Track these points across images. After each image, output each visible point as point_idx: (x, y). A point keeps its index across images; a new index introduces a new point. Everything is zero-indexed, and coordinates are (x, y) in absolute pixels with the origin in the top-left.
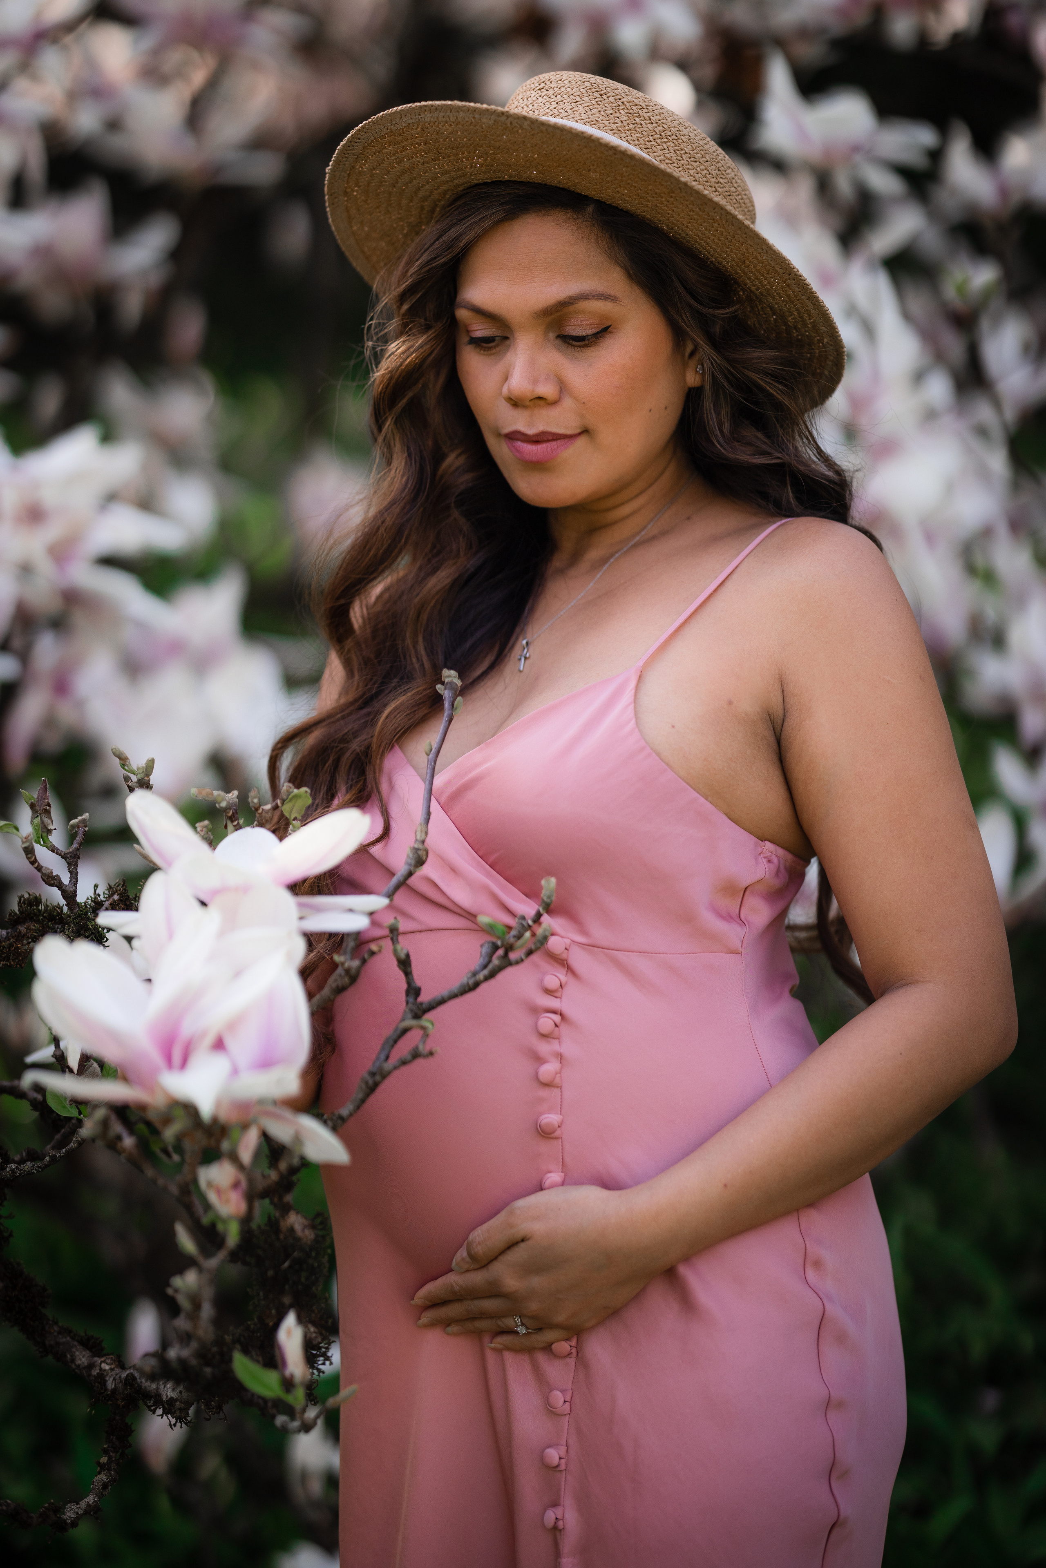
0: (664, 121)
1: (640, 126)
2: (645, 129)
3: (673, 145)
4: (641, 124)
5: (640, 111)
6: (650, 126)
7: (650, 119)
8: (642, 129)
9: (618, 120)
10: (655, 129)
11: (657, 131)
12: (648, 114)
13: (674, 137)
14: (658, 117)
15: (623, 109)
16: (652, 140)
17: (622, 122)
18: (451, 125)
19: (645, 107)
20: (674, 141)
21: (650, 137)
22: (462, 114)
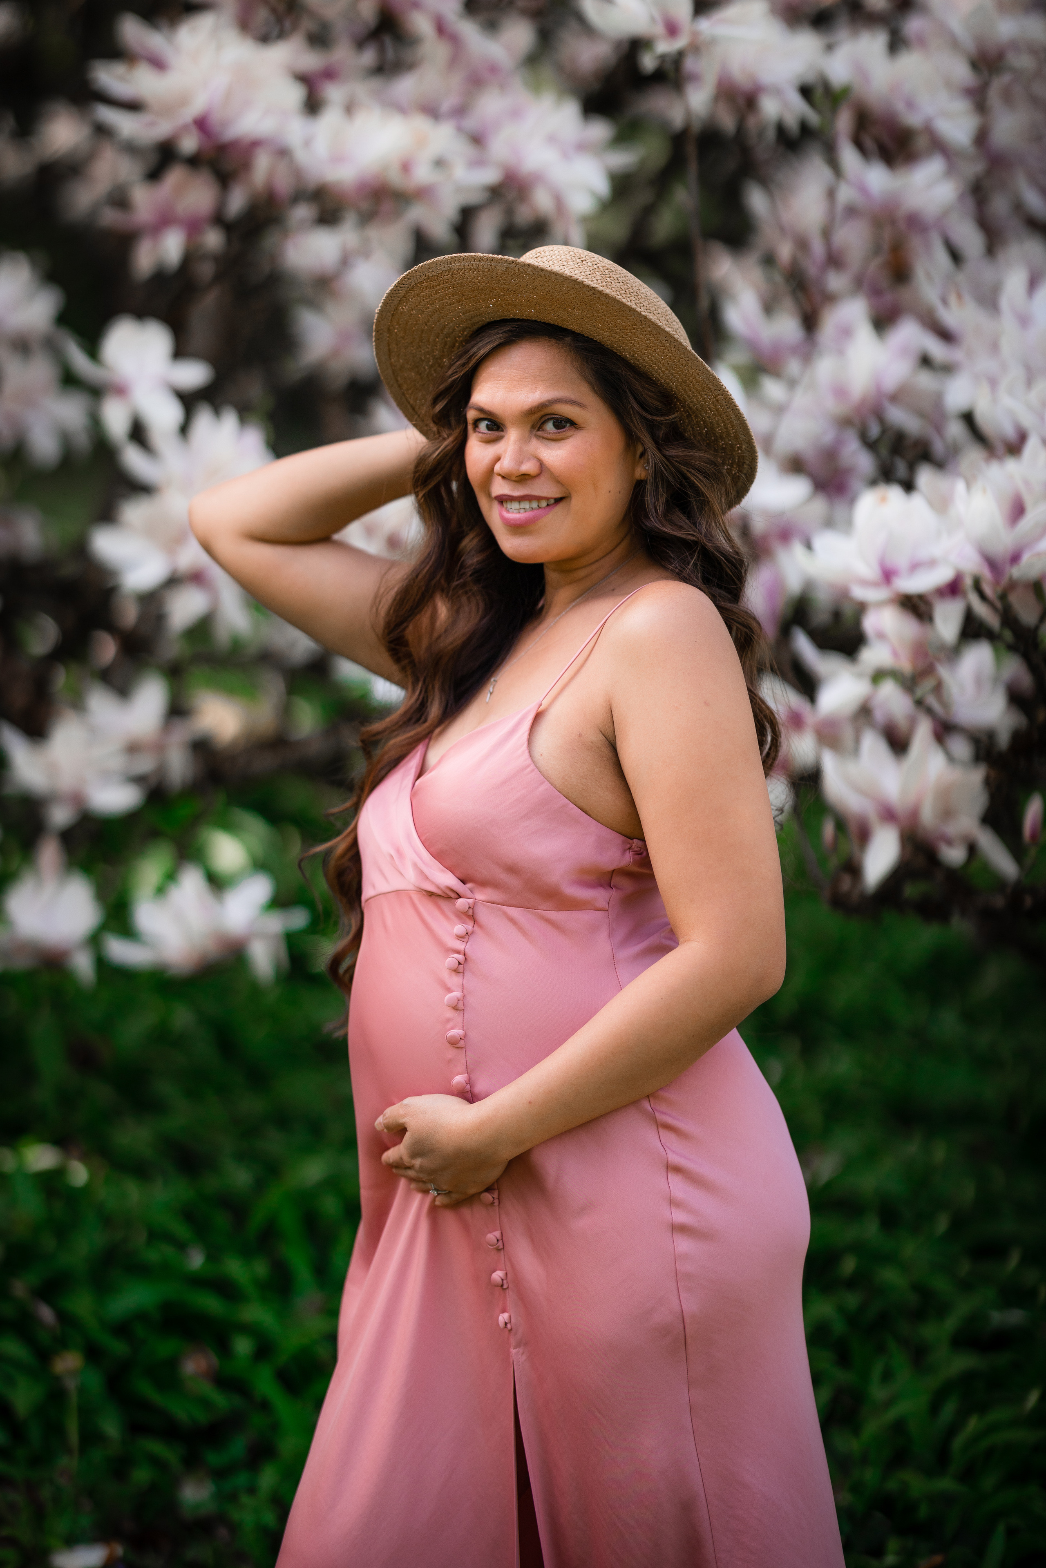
0: (628, 282)
1: (610, 284)
2: (614, 286)
3: (634, 299)
4: (611, 282)
5: (611, 273)
6: (617, 284)
7: (618, 280)
8: (612, 286)
9: (594, 279)
10: (622, 287)
11: (623, 289)
12: (617, 276)
13: (635, 293)
14: (624, 279)
15: (598, 272)
16: (619, 294)
17: (597, 280)
18: (474, 272)
19: (614, 271)
20: (635, 296)
21: (618, 292)
22: (482, 263)
